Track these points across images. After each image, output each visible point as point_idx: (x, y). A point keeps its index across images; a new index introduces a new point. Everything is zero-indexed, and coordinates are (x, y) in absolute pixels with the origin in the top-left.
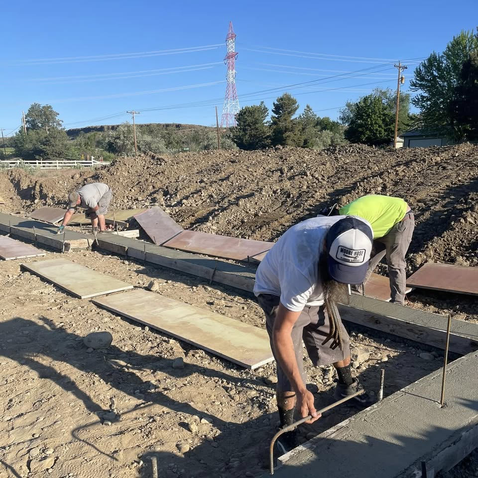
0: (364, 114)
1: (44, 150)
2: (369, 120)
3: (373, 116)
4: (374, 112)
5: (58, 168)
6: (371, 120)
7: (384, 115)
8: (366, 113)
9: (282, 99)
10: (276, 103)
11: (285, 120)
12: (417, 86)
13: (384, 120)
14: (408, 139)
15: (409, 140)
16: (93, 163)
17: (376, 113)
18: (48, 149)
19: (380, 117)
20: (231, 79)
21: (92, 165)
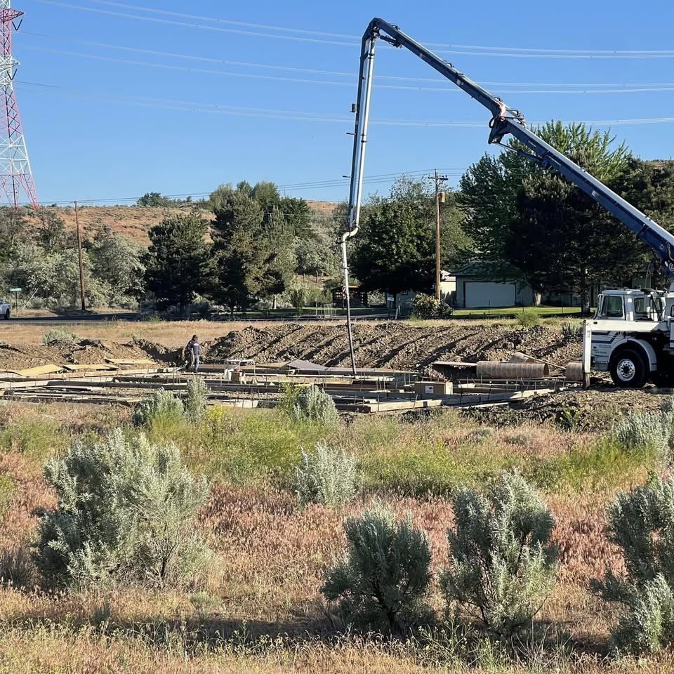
0: (384, 236)
2: (394, 246)
3: (401, 241)
4: (400, 232)
6: (397, 247)
7: (419, 237)
8: (387, 234)
11: (240, 240)
12: (466, 203)
13: (419, 247)
14: (463, 280)
15: (464, 283)
17: (406, 234)
19: (412, 242)
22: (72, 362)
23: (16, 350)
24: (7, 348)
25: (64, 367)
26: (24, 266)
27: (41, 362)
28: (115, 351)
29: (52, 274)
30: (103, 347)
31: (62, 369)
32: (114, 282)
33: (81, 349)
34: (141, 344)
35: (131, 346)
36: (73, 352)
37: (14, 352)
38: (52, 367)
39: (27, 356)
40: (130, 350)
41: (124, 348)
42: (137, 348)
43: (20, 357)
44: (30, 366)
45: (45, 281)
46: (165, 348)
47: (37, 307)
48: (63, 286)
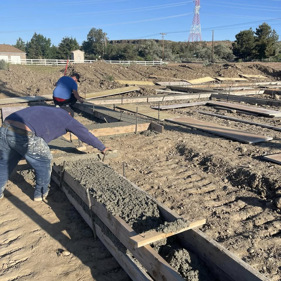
1: (124, 55)
5: (146, 65)
9: (261, 26)
10: (258, 28)
16: (161, 63)
18: (126, 55)
20: (197, 12)
21: (161, 64)
22: (220, 76)
23: (190, 68)
24: (185, 67)
25: (216, 79)
26: (197, 51)
27: (203, 75)
28: (244, 70)
29: (204, 53)
30: (237, 67)
31: (215, 80)
32: (219, 55)
33: (225, 68)
34: (257, 67)
35: (252, 68)
36: (221, 70)
37: (188, 69)
38: (209, 79)
39: (195, 71)
40: (251, 70)
41: (249, 69)
42: (255, 68)
43: (191, 72)
44: (197, 77)
45: (202, 55)
46: (272, 69)
47: (200, 61)
48: (206, 56)
